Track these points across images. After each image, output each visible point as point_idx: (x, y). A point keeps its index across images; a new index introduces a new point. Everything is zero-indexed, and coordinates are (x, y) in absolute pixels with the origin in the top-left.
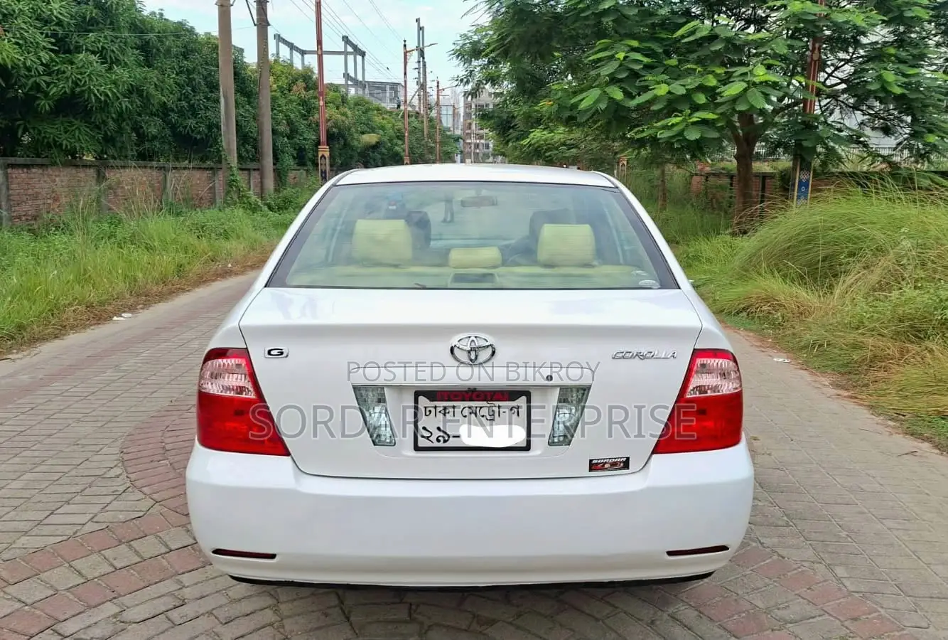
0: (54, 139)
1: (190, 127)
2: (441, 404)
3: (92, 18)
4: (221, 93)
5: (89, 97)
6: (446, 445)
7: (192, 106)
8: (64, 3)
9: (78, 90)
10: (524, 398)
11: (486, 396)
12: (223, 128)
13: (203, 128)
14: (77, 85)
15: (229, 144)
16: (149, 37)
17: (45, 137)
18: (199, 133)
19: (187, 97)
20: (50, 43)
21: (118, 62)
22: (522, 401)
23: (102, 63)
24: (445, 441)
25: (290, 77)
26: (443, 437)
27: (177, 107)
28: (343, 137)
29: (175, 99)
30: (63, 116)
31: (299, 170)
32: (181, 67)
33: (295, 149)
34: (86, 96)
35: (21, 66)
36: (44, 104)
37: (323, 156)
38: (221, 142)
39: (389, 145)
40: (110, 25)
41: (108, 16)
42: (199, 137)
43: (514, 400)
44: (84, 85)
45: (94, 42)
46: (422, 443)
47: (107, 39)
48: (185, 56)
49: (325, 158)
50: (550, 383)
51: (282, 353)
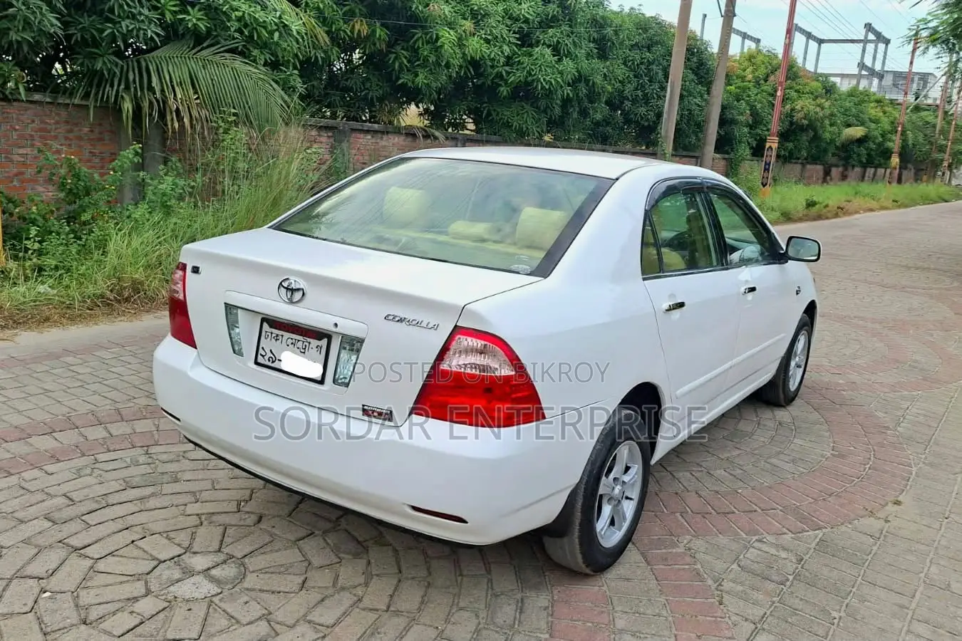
0: (507, 120)
1: (640, 115)
3: (554, 16)
4: (669, 84)
5: (537, 85)
6: (273, 365)
7: (645, 95)
8: (533, 3)
9: (530, 78)
10: (327, 340)
11: (302, 332)
12: (665, 116)
13: (651, 116)
14: (530, 74)
15: (667, 132)
16: (606, 32)
17: (502, 119)
18: (648, 120)
19: (643, 86)
20: (515, 38)
21: (569, 54)
22: (325, 342)
23: (554, 56)
24: (273, 362)
25: (770, 67)
27: (632, 96)
28: (815, 130)
29: (632, 88)
30: (518, 101)
31: (752, 160)
32: (642, 59)
33: (756, 140)
34: (535, 84)
35: (487, 58)
36: (503, 91)
37: (770, 147)
38: (661, 128)
39: (881, 139)
40: (568, 21)
41: (568, 14)
42: (646, 124)
44: (535, 75)
45: (552, 37)
46: (260, 360)
47: (563, 34)
48: (649, 48)
49: (772, 149)
50: (336, 330)
51: (198, 271)
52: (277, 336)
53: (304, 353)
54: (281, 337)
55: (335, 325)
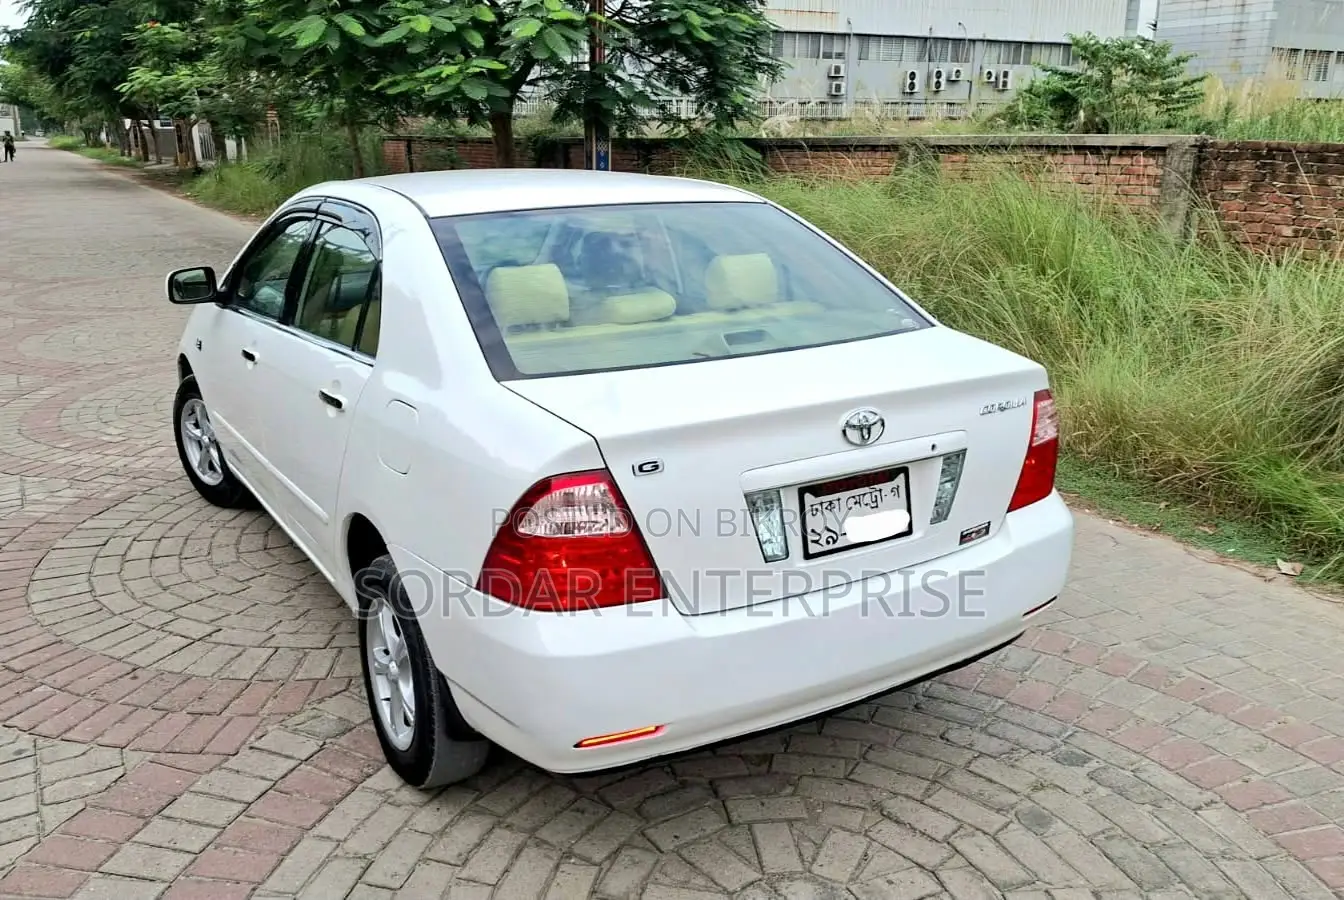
2: (826, 498)
6: (837, 546)
10: (902, 476)
22: (900, 479)
24: (835, 542)
26: (831, 537)
43: (893, 480)
46: (813, 549)
50: (935, 453)
51: (657, 467)
52: (831, 503)
53: (877, 507)
54: (836, 503)
55: (933, 447)
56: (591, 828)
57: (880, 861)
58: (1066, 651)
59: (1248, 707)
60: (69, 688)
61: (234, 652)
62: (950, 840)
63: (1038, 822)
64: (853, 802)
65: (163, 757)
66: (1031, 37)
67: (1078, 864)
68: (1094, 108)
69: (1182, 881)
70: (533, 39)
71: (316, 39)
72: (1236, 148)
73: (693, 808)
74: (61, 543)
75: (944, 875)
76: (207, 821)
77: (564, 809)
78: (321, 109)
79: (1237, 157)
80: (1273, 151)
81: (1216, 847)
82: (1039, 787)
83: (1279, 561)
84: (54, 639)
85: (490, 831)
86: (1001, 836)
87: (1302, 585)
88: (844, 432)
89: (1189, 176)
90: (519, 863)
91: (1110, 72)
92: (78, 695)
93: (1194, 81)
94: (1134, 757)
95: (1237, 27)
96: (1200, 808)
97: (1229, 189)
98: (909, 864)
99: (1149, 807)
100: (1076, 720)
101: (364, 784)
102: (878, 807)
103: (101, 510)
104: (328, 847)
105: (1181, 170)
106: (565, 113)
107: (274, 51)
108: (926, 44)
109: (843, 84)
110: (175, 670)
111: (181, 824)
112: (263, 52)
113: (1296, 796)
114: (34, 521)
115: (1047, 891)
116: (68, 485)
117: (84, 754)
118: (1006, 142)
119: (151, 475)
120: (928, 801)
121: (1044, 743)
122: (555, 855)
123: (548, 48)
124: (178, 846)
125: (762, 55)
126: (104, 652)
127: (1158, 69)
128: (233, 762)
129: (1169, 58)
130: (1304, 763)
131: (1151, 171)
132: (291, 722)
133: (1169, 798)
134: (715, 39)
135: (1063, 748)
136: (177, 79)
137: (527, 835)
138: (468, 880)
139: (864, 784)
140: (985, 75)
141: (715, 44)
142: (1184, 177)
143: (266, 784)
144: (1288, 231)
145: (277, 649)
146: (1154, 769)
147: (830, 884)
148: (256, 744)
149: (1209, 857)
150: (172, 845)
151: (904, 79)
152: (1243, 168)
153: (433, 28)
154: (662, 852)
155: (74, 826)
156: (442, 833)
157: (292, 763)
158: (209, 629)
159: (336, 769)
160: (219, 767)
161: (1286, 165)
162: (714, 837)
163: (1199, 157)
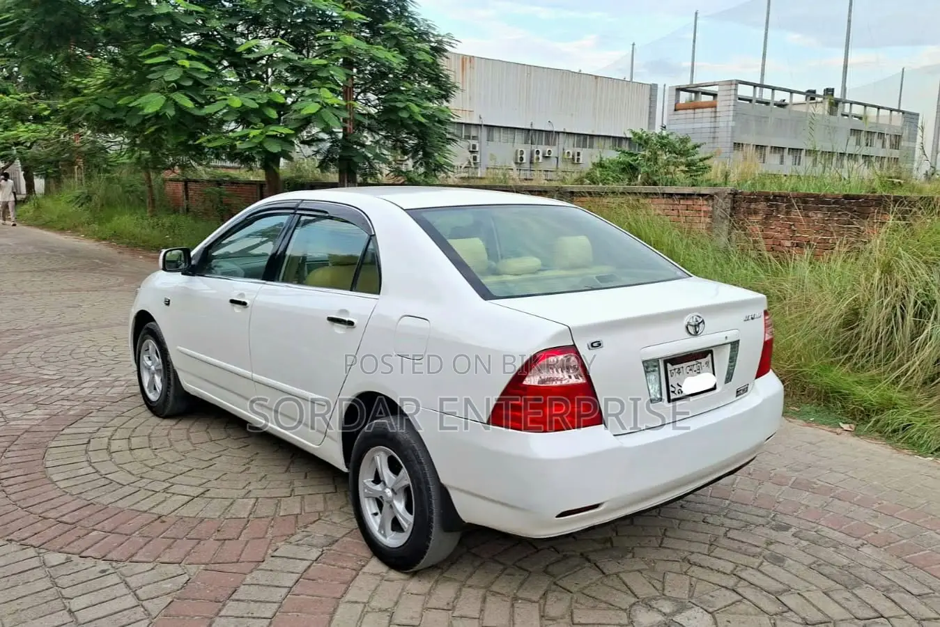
2: (677, 366)
6: (681, 395)
11: (695, 357)
22: (709, 357)
24: (682, 392)
26: (680, 389)
43: (706, 357)
46: (672, 396)
50: (727, 341)
51: (600, 344)
52: (679, 369)
53: (700, 372)
54: (681, 369)
55: (726, 337)
56: (522, 584)
57: (700, 587)
58: (750, 474)
59: (859, 497)
60: (117, 530)
61: (227, 503)
62: (735, 573)
63: (778, 560)
64: (670, 558)
65: (212, 566)
66: (593, 132)
67: (809, 579)
68: (648, 174)
69: (867, 583)
70: (314, 114)
71: (158, 109)
72: (755, 195)
73: (578, 568)
74: (54, 444)
75: (740, 590)
76: (267, 600)
77: (500, 575)
78: (130, 158)
79: (755, 201)
80: (777, 197)
81: (877, 565)
82: (770, 543)
83: (841, 424)
84: (86, 503)
85: (460, 590)
86: (760, 568)
87: (858, 436)
88: (687, 328)
89: (729, 211)
90: (487, 605)
91: (656, 153)
92: (127, 535)
93: (705, 159)
94: (814, 525)
95: (712, 130)
96: (859, 547)
97: (753, 218)
98: (716, 587)
99: (832, 549)
100: (773, 509)
101: (363, 570)
102: (684, 559)
103: (73, 422)
104: (360, 607)
105: (724, 208)
106: (327, 164)
107: (120, 115)
108: (530, 134)
109: (478, 156)
110: (191, 516)
111: (249, 603)
112: (111, 116)
113: (904, 538)
114: (23, 431)
115: (799, 594)
116: (35, 407)
117: (152, 569)
118: (616, 190)
119: (96, 399)
120: (713, 554)
121: (761, 521)
122: (509, 600)
123: (325, 121)
124: (254, 615)
125: (449, 133)
126: (132, 508)
127: (684, 151)
128: (263, 566)
129: (690, 145)
130: (901, 523)
131: (704, 208)
132: (292, 539)
133: (842, 544)
134: (427, 121)
135: (774, 523)
136: (16, 134)
137: (484, 590)
138: (462, 617)
139: (672, 549)
140: (566, 154)
141: (426, 124)
142: (726, 212)
143: (297, 576)
144: (788, 243)
145: (257, 498)
146: (826, 529)
147: (679, 601)
148: (275, 554)
149: (875, 570)
150: (250, 615)
151: (516, 155)
152: (759, 207)
153: (243, 105)
154: (571, 592)
155: (172, 610)
156: (429, 593)
157: (308, 563)
158: (201, 490)
159: (340, 564)
160: (256, 568)
161: (785, 205)
162: (599, 583)
163: (733, 200)
